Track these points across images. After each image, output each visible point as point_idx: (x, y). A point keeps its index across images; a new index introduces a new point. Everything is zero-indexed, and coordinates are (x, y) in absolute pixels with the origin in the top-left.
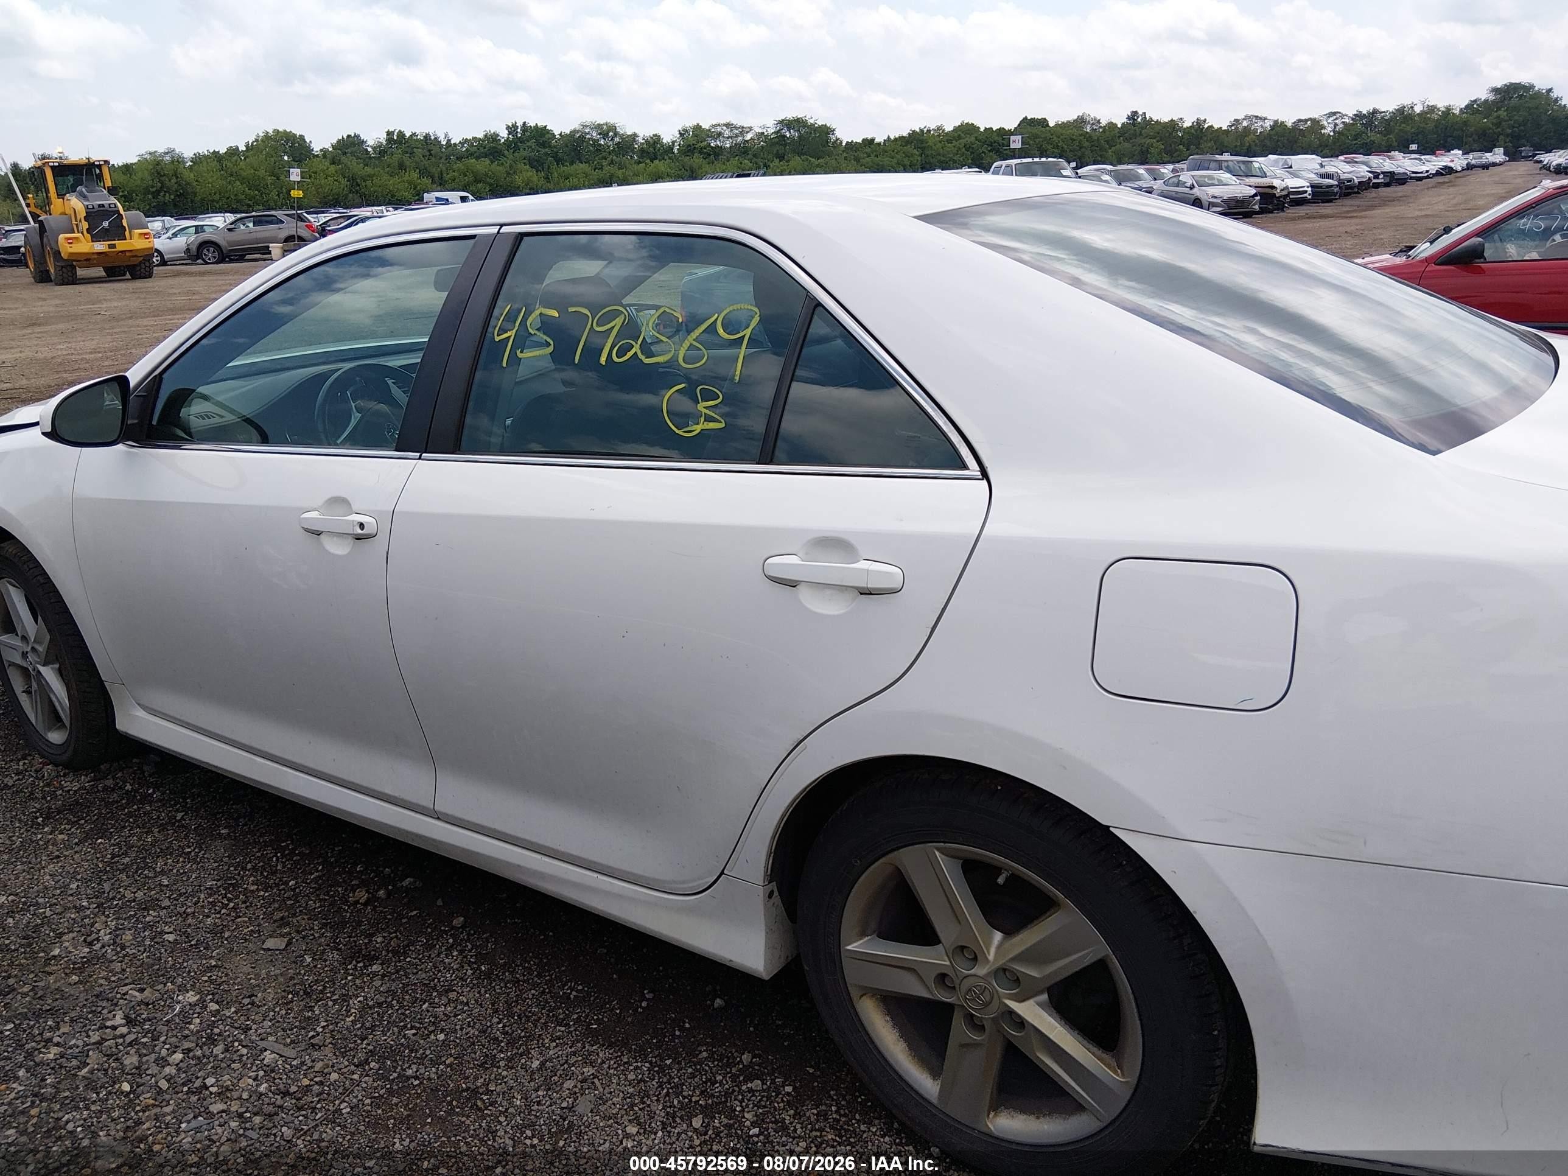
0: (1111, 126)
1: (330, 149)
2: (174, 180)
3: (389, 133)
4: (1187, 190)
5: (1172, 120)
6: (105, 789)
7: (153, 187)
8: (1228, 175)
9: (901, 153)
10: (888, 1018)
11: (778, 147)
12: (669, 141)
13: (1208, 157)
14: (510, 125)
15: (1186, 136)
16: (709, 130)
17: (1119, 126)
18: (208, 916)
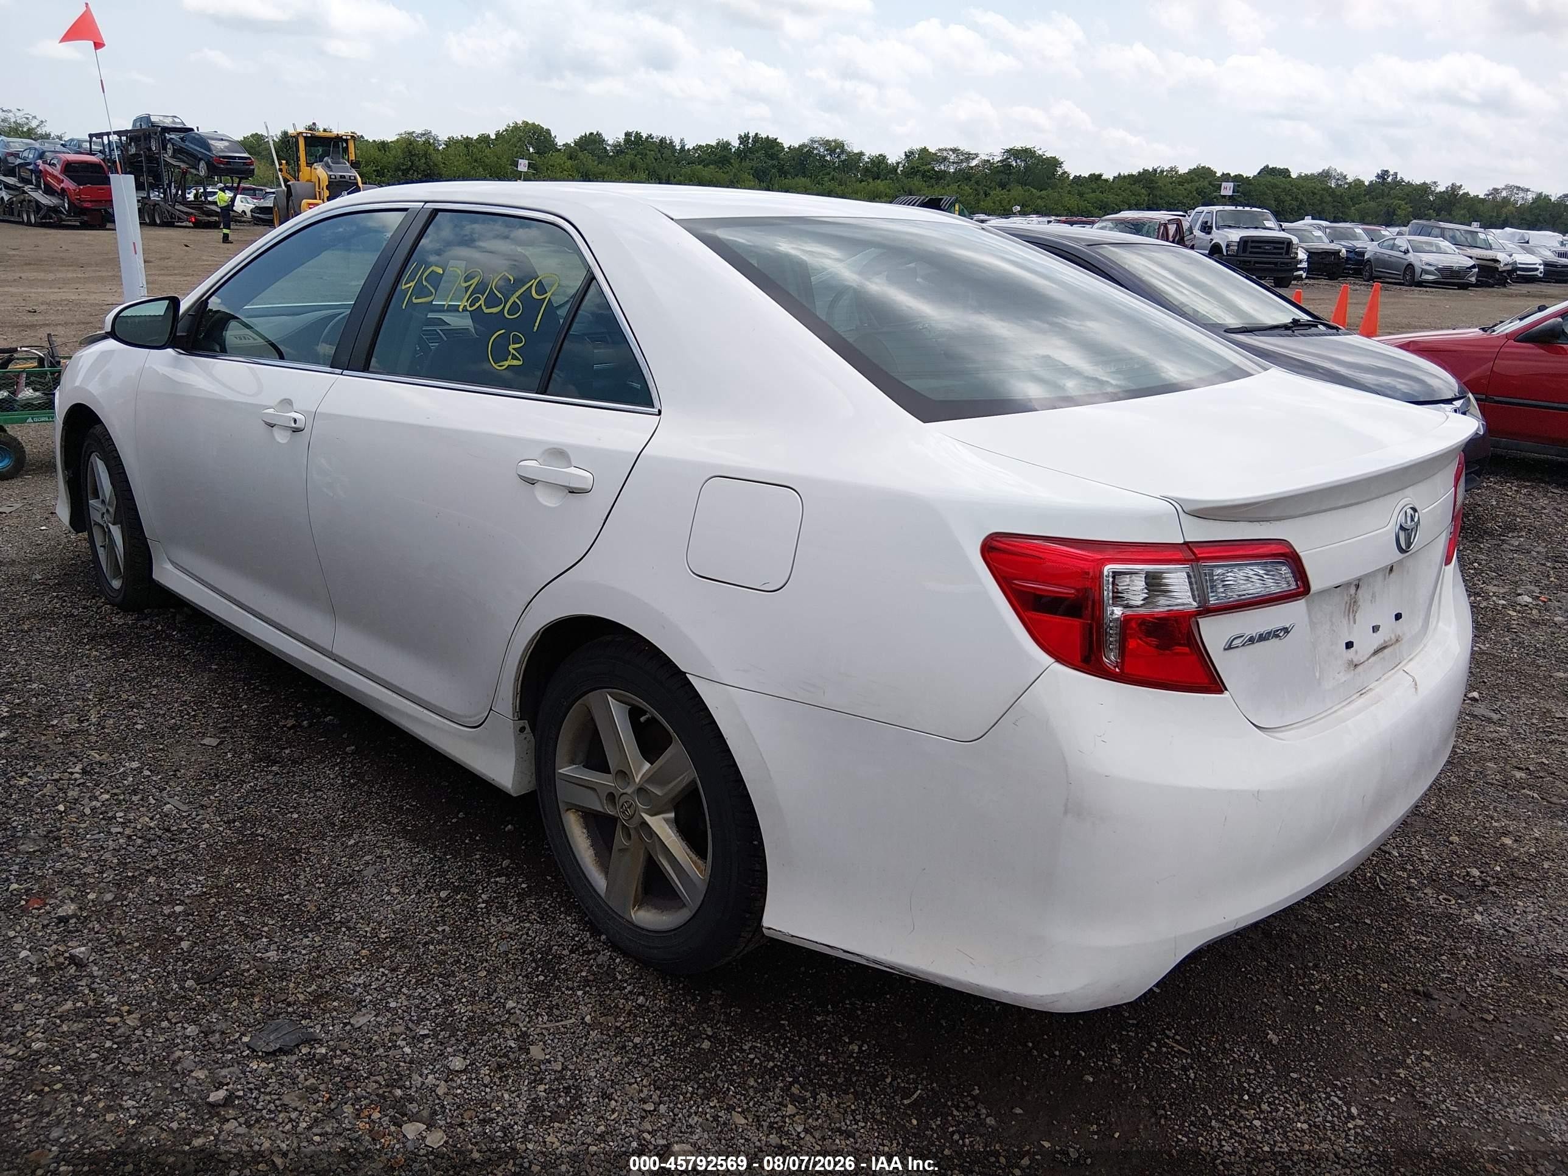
0: (1358, 183)
1: (572, 145)
2: (423, 161)
3: (628, 134)
4: (1401, 254)
5: (1424, 183)
6: (143, 626)
7: (403, 164)
8: (1447, 243)
9: (1128, 192)
10: (585, 831)
11: (1003, 176)
12: (894, 162)
13: (1432, 223)
14: (743, 135)
15: (1438, 201)
16: (936, 154)
17: (1367, 183)
18: (174, 718)
